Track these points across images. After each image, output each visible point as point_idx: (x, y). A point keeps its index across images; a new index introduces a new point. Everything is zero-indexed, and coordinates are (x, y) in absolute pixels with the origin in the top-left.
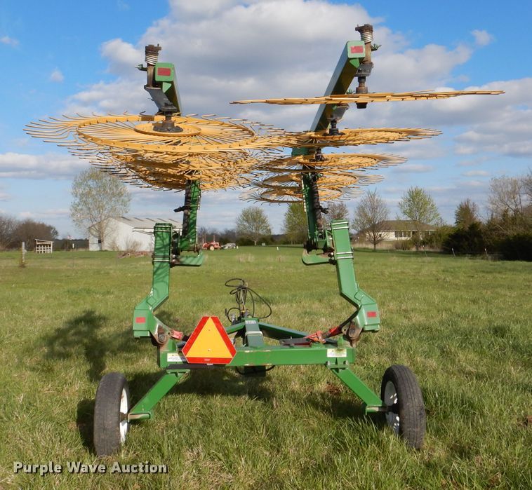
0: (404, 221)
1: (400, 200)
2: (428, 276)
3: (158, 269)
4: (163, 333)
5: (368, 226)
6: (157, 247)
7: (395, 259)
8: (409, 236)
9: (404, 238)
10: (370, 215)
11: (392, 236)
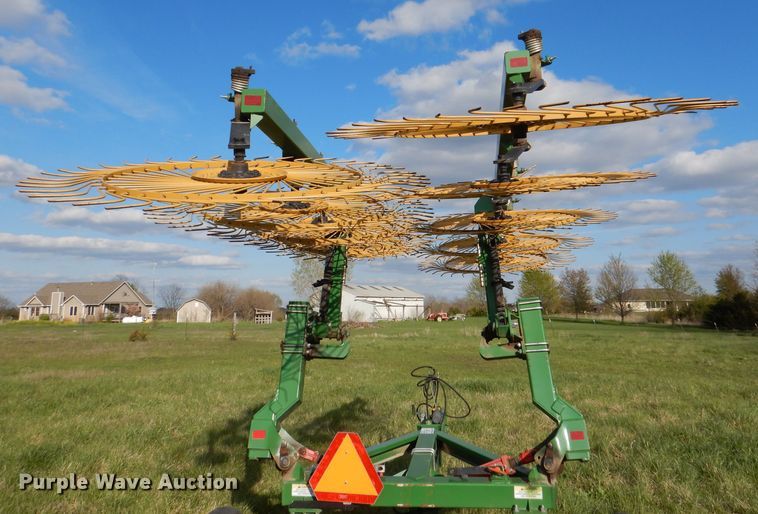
0: (654, 290)
1: (651, 266)
2: (685, 357)
3: (289, 361)
4: (286, 454)
5: (613, 296)
6: (289, 332)
7: (645, 335)
8: (663, 306)
9: (656, 309)
10: (615, 283)
11: (642, 307)
